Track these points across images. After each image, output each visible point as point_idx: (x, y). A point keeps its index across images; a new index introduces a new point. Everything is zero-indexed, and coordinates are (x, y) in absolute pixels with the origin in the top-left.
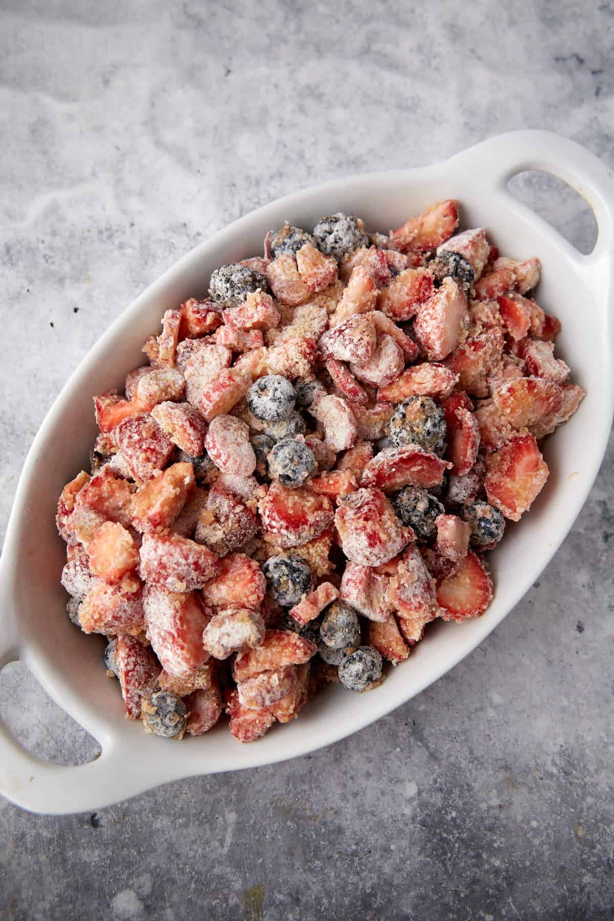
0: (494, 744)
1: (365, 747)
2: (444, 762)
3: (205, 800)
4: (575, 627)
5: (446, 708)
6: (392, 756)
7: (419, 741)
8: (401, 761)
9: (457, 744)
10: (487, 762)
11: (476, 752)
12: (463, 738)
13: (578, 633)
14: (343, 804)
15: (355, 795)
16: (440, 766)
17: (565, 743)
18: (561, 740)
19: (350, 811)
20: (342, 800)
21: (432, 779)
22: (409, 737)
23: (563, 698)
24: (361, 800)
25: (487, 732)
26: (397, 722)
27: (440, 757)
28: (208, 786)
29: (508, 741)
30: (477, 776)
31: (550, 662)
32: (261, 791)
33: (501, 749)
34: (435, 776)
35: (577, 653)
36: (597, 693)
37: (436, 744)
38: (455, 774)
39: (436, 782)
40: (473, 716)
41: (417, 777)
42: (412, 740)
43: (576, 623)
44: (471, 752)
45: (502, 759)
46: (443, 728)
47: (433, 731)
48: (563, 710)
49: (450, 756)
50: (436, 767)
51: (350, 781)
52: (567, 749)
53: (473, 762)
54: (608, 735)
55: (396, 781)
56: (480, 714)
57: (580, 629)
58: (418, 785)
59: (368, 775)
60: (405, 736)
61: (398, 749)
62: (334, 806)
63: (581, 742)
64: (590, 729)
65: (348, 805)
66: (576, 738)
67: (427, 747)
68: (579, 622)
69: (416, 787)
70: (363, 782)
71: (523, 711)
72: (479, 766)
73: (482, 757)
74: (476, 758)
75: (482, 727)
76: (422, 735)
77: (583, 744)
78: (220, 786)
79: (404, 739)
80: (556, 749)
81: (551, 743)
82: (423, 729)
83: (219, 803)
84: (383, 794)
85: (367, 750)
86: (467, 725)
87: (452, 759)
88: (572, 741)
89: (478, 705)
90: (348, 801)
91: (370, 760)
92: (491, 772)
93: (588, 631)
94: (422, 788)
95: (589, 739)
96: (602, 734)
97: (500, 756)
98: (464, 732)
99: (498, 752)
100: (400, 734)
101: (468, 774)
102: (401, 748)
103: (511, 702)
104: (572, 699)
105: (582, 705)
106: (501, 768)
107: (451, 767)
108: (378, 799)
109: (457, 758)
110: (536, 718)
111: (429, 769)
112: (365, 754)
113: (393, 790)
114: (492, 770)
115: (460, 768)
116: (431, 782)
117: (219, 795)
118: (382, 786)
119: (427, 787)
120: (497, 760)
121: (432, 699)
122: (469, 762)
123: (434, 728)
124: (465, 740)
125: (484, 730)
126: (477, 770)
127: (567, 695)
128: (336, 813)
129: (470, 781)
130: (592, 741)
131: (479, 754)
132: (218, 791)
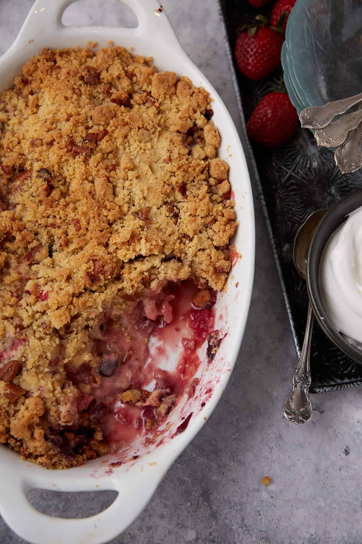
0: (261, 519)
1: (165, 496)
2: (221, 522)
3: (40, 503)
4: (343, 450)
5: (232, 483)
6: (183, 507)
7: (206, 501)
8: (189, 512)
9: (234, 512)
10: (253, 530)
11: (246, 521)
12: (240, 508)
13: (344, 455)
14: (138, 533)
15: (149, 528)
16: (216, 524)
17: (315, 533)
18: (312, 531)
19: (142, 539)
20: (139, 530)
21: (208, 531)
22: (199, 497)
23: (321, 500)
24: (153, 533)
25: (258, 509)
26: (193, 484)
27: (219, 517)
28: (45, 494)
29: (273, 520)
30: (242, 539)
31: (317, 470)
32: (81, 508)
33: (265, 524)
34: (211, 530)
35: (340, 469)
36: (349, 503)
37: (218, 507)
38: (227, 532)
39: (211, 534)
40: (251, 494)
41: (198, 527)
42: (201, 499)
43: (345, 448)
44: (243, 520)
45: (265, 532)
46: (226, 496)
47: (218, 497)
48: (319, 508)
49: (226, 519)
50: (214, 524)
51: (148, 518)
52: (315, 539)
53: (242, 528)
54: (349, 537)
55: (182, 526)
56: (256, 494)
57: (347, 452)
58: (197, 533)
59: (162, 517)
60: (196, 495)
61: (189, 504)
62: (132, 533)
63: (327, 536)
64: (336, 528)
65: (142, 534)
66: (325, 532)
67: (211, 508)
68: (347, 447)
69: (195, 534)
70: (157, 520)
71: (289, 501)
72: (246, 532)
73: (250, 526)
74: (246, 526)
75: (255, 504)
76: (209, 498)
77: (328, 538)
78: (53, 496)
79: (195, 498)
80: (307, 536)
81: (305, 530)
82: (211, 493)
83: (49, 508)
84: (169, 533)
85: (165, 498)
86: (244, 499)
87: (227, 521)
88: (321, 532)
89: (256, 487)
90: (142, 532)
91: (166, 506)
92: (254, 539)
93: (352, 456)
94: (199, 535)
95: (333, 535)
96: (345, 535)
97: (264, 529)
98: (241, 504)
99: (264, 525)
100: (193, 493)
101: (237, 536)
102: (191, 503)
103: (281, 492)
104: (328, 502)
105: (335, 509)
106: (263, 538)
107: (225, 527)
108: (165, 536)
109: (231, 521)
110: (297, 508)
111: (208, 523)
112: (163, 500)
113: (178, 533)
114: (256, 537)
115: (231, 530)
116: (207, 534)
117: (51, 503)
118: (170, 527)
119: (203, 537)
120: (261, 531)
121: (223, 473)
122: (240, 527)
123: (219, 495)
124: (241, 510)
125: (256, 507)
126: (244, 534)
127: (325, 499)
128: (132, 538)
129: (236, 541)
130: (336, 538)
131: (249, 524)
132: (51, 500)
